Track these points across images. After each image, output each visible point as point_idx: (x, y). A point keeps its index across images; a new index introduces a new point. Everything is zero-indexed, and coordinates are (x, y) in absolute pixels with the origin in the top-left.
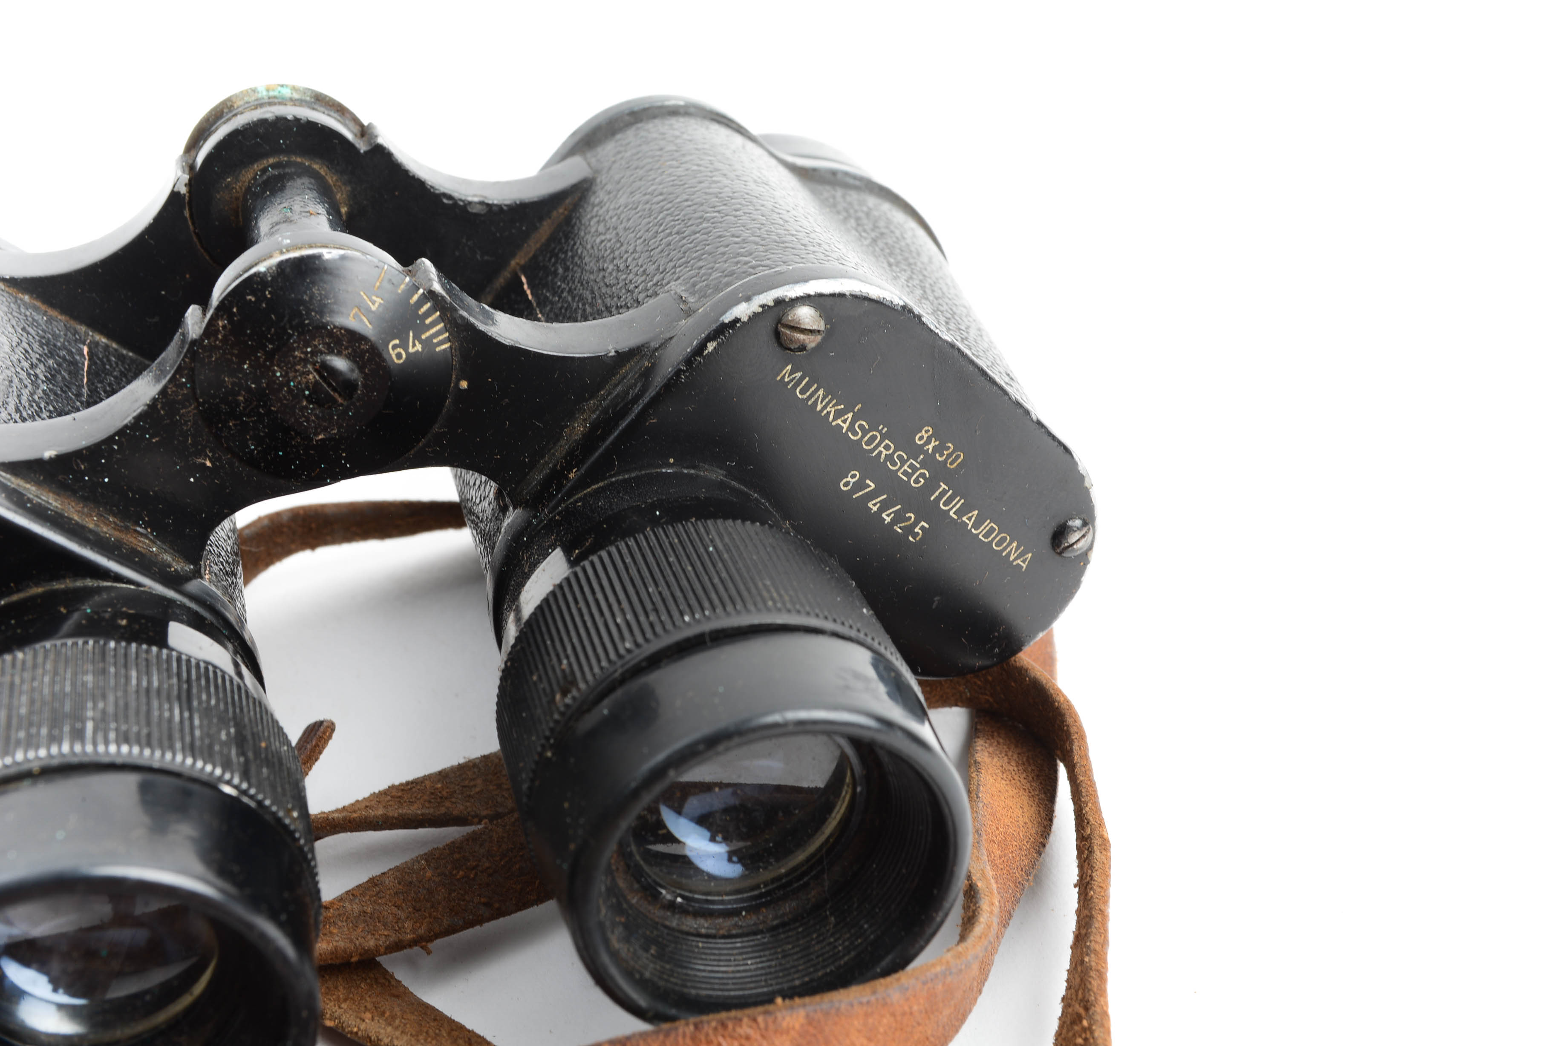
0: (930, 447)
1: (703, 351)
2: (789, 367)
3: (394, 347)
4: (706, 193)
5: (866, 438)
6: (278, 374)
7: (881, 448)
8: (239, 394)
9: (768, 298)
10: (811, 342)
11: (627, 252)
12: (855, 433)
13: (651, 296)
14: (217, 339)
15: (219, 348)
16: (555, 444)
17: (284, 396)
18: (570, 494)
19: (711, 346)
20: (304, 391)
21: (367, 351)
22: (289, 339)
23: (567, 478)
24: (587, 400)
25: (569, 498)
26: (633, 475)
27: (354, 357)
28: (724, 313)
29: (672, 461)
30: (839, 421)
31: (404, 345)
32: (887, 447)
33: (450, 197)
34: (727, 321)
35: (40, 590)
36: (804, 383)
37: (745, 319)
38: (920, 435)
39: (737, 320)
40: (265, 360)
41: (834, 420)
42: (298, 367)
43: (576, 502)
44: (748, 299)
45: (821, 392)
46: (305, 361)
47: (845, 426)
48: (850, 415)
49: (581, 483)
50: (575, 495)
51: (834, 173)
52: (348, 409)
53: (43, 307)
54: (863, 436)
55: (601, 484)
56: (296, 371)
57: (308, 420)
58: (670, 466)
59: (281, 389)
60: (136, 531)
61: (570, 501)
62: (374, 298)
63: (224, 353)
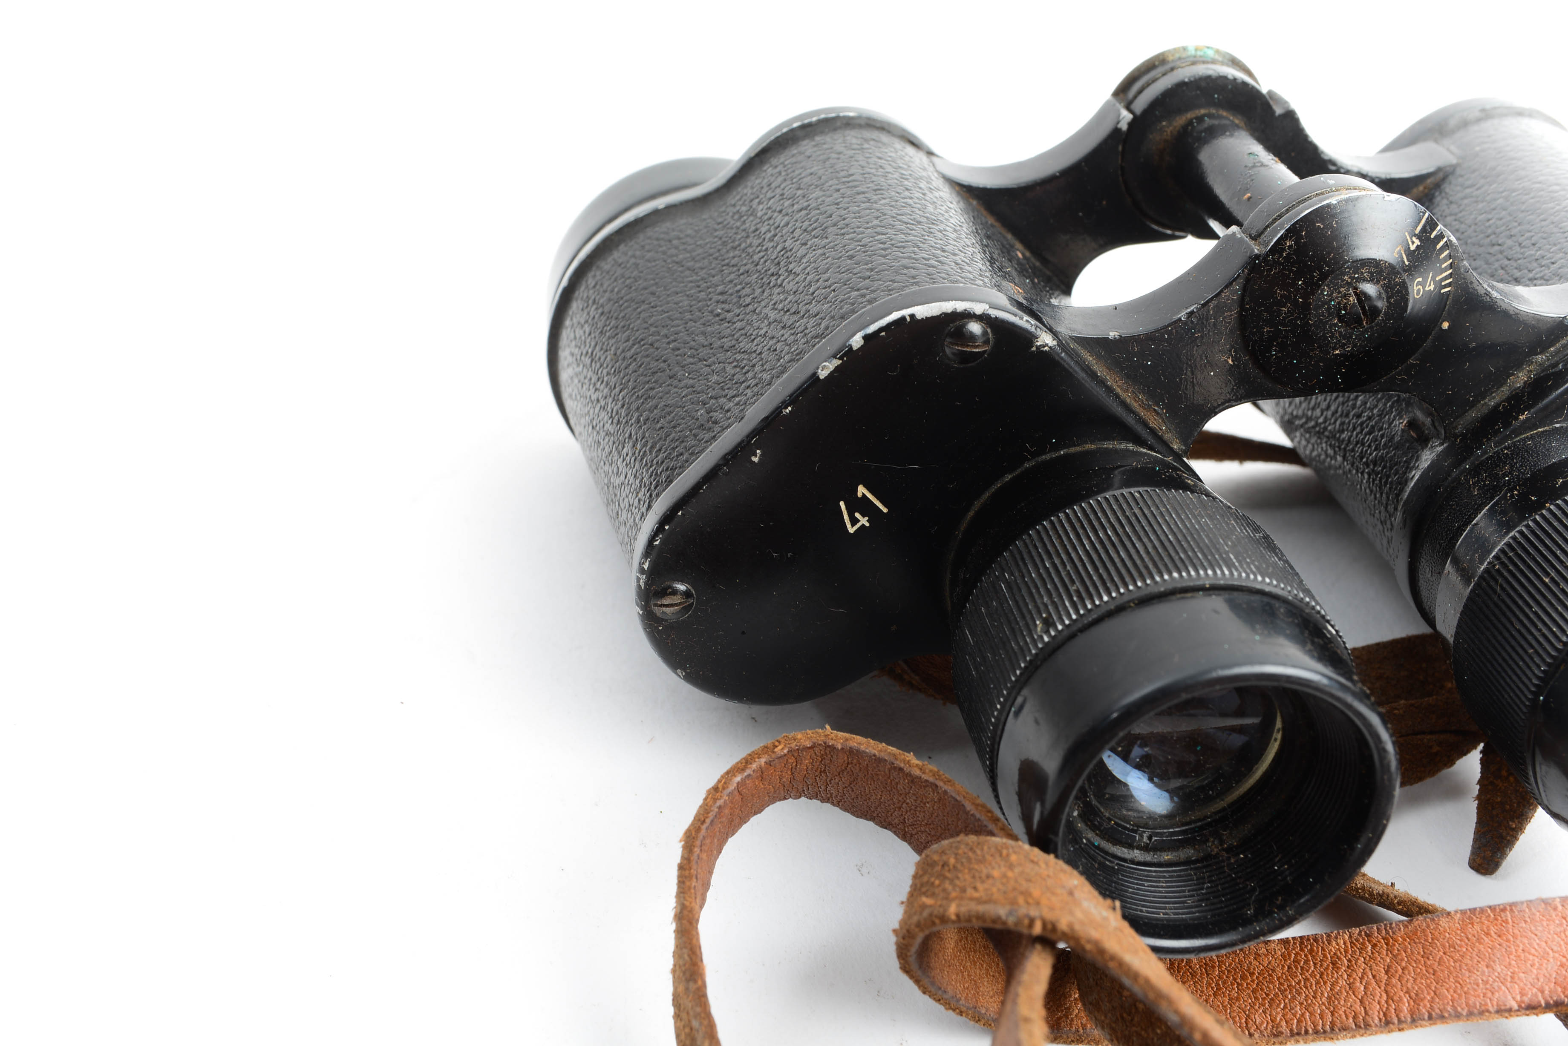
3: (1417, 284)
6: (1326, 293)
8: (1285, 306)
11: (1529, 231)
14: (1281, 255)
15: (1281, 264)
16: (1498, 388)
17: (1323, 312)
18: (1518, 432)
20: (1340, 310)
21: (1399, 284)
22: (1342, 265)
23: (1517, 418)
24: (1537, 355)
25: (1516, 437)
27: (1390, 288)
31: (1423, 284)
35: (1093, 447)
40: (1319, 280)
42: (1342, 289)
43: (1524, 440)
46: (1349, 284)
49: (1529, 425)
50: (1522, 434)
52: (1366, 331)
55: (1547, 428)
56: (1339, 292)
57: (1332, 337)
59: (1323, 306)
60: (1155, 410)
61: (1517, 439)
62: (1414, 239)
63: (1284, 269)
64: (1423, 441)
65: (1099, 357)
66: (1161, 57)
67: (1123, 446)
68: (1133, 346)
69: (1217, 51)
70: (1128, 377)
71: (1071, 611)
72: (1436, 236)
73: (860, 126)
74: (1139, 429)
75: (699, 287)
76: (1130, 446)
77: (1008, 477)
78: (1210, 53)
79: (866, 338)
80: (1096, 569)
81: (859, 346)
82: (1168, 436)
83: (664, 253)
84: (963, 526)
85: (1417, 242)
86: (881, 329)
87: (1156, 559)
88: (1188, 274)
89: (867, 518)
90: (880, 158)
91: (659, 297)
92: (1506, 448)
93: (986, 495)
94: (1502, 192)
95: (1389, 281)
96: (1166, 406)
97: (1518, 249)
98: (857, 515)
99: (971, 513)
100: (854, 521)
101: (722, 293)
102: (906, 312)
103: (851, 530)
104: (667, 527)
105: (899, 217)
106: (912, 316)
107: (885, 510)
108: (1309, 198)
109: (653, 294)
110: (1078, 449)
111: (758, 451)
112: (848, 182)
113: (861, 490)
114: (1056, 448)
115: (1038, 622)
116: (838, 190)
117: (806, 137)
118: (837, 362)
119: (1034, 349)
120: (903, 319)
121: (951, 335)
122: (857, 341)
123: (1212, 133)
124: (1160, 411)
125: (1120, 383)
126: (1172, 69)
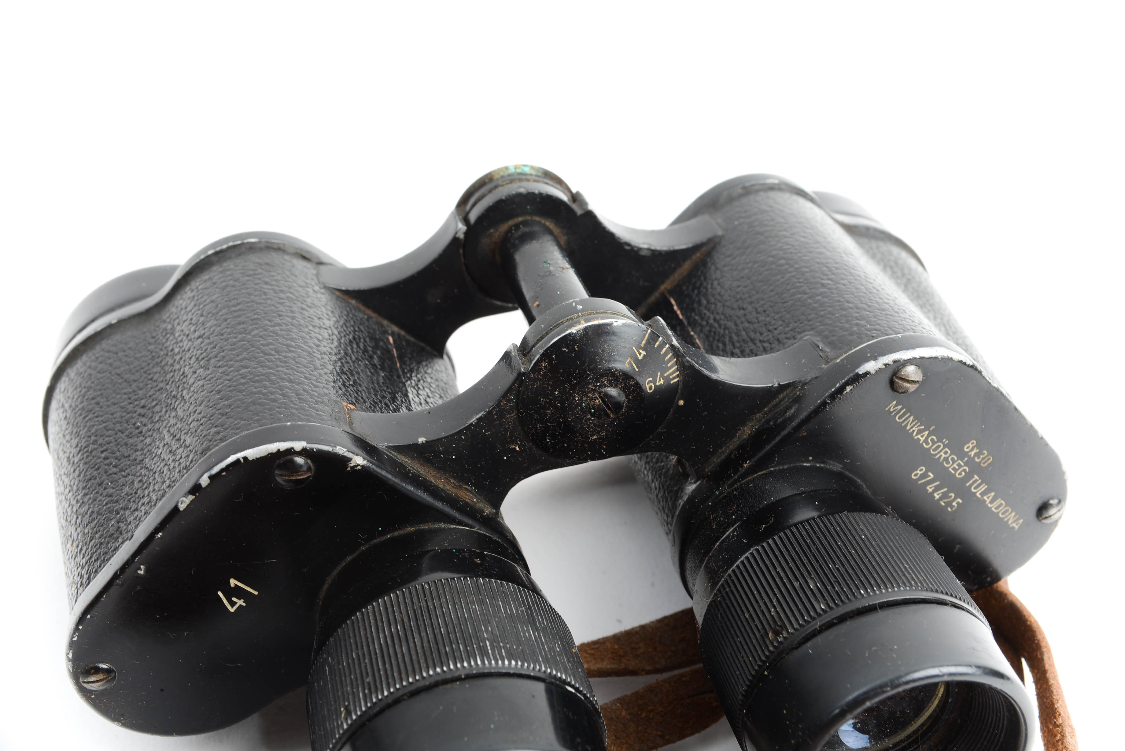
0: (973, 453)
1: (843, 391)
2: (895, 402)
3: (649, 382)
4: (818, 263)
5: (934, 447)
6: (577, 399)
7: (942, 453)
8: (549, 409)
9: (889, 359)
10: (912, 388)
11: (763, 299)
12: (927, 444)
13: (789, 339)
14: (539, 373)
15: (540, 380)
16: (730, 440)
17: (578, 412)
18: (743, 476)
19: (848, 389)
20: (590, 409)
21: (633, 385)
22: (587, 377)
23: (742, 466)
24: (755, 414)
25: (742, 480)
26: (786, 467)
27: (626, 390)
28: (858, 366)
29: (811, 458)
30: (919, 436)
31: (654, 380)
32: (946, 453)
33: (628, 244)
34: (861, 373)
35: (413, 529)
36: (902, 412)
37: (873, 372)
38: (968, 445)
39: (867, 373)
40: (570, 390)
41: (916, 435)
42: (589, 394)
43: (748, 482)
44: (875, 359)
45: (911, 418)
46: (594, 391)
47: (922, 439)
48: (927, 432)
49: (751, 471)
50: (746, 478)
52: (614, 420)
53: (363, 308)
54: (932, 446)
55: (764, 472)
56: (588, 397)
57: (589, 427)
58: (808, 461)
59: (576, 408)
60: (465, 488)
61: (744, 481)
62: (641, 351)
63: (543, 383)
64: (686, 477)
65: (412, 458)
66: (489, 176)
67: (436, 525)
68: (438, 448)
69: (532, 168)
70: (438, 469)
71: (363, 704)
72: (659, 346)
73: (261, 249)
74: (448, 510)
75: (130, 398)
76: (442, 525)
77: (350, 558)
78: (527, 170)
79: (211, 478)
80: (384, 664)
81: (206, 484)
82: (481, 505)
83: (111, 365)
84: (322, 595)
85: (643, 353)
86: (222, 470)
87: (428, 653)
88: (482, 382)
89: (242, 600)
90: (267, 283)
91: (101, 407)
92: (736, 489)
93: (335, 572)
94: (748, 263)
95: (625, 384)
96: (473, 484)
97: (754, 314)
98: (234, 599)
99: (326, 586)
100: (233, 604)
101: (143, 407)
102: (240, 455)
103: (232, 610)
104: (80, 627)
105: (263, 348)
106: (245, 458)
107: (256, 593)
108: (562, 323)
109: (98, 404)
110: (401, 532)
111: (142, 567)
112: (235, 311)
113: (233, 582)
114: (384, 533)
115: (342, 709)
116: (226, 320)
117: (219, 262)
118: (191, 497)
119: (349, 469)
120: (238, 461)
121: (280, 467)
122: (205, 481)
123: (528, 237)
124: (469, 488)
125: (434, 473)
126: (496, 187)
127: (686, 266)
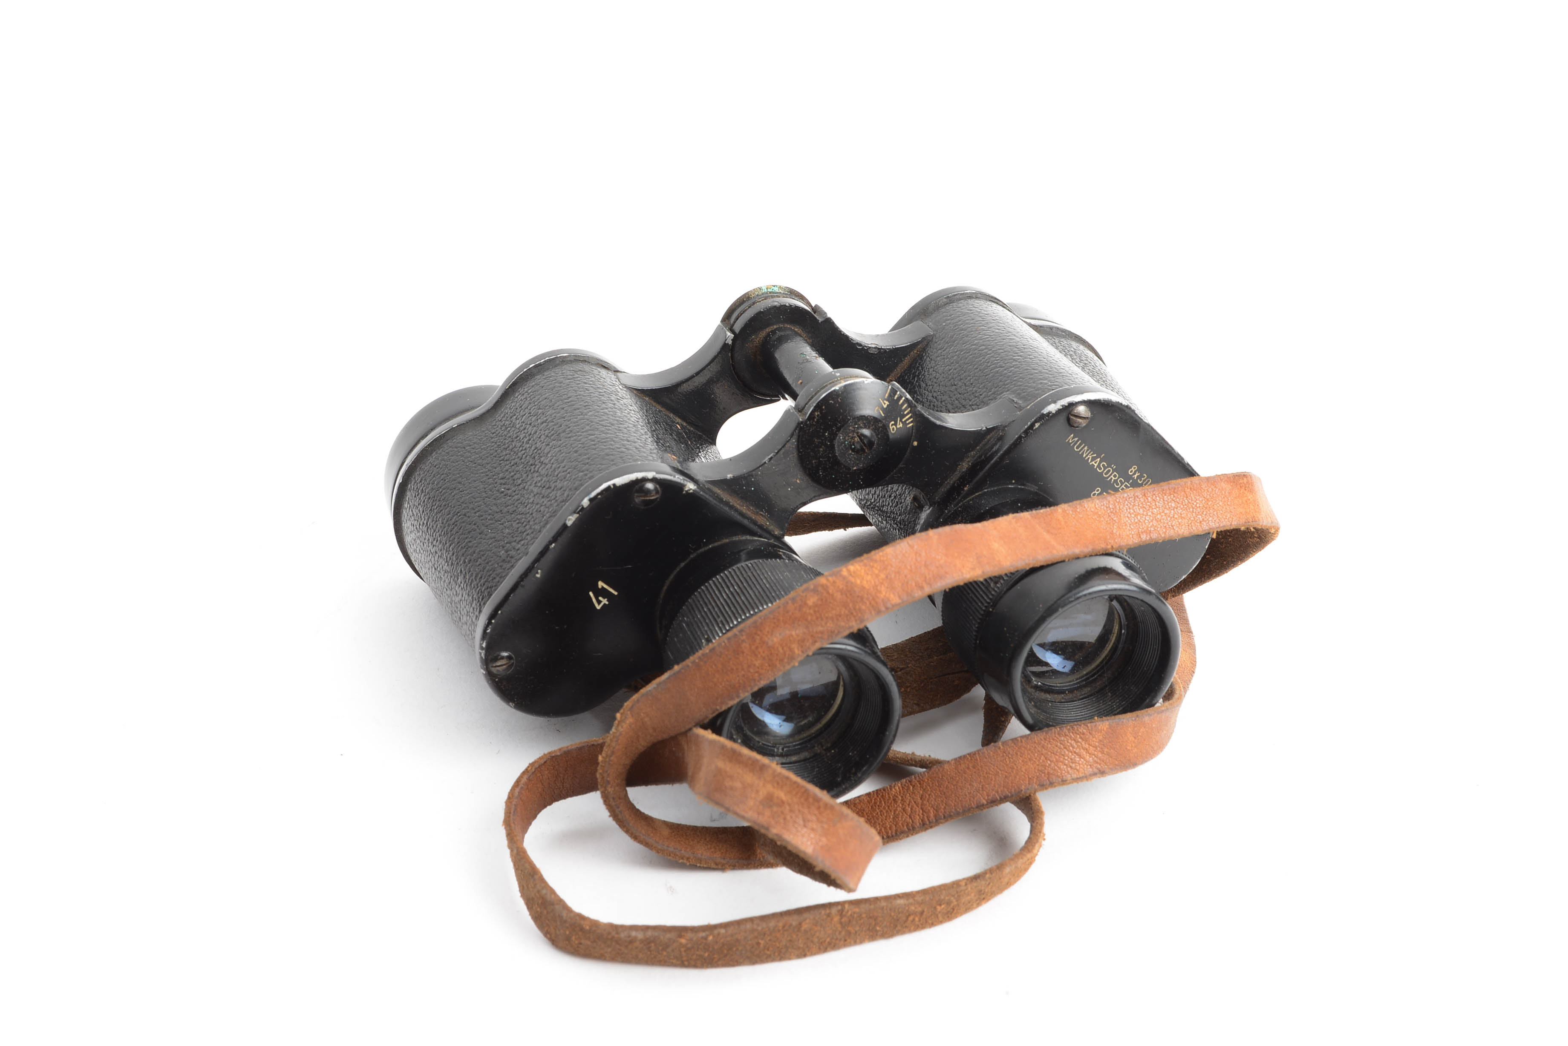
0: (1136, 476)
1: (1033, 427)
2: (1072, 435)
3: (892, 425)
4: (1010, 346)
5: (1105, 471)
6: (841, 438)
7: (1112, 477)
8: (821, 447)
9: (1065, 402)
10: (1084, 423)
11: (969, 376)
12: (1100, 469)
13: (992, 400)
14: (814, 421)
15: (815, 425)
16: (953, 473)
17: (842, 448)
18: (965, 498)
19: (1037, 425)
20: (851, 445)
21: (881, 427)
22: (848, 421)
23: (963, 490)
24: (970, 452)
25: (964, 500)
26: (995, 488)
27: (875, 430)
28: (1043, 408)
29: (1014, 481)
30: (1093, 463)
31: (895, 424)
32: (1115, 476)
33: (860, 345)
34: (1045, 413)
35: (727, 541)
36: (1078, 443)
37: (1054, 412)
38: (1131, 470)
39: (1049, 413)
40: (836, 432)
41: (1091, 462)
42: (850, 435)
43: (968, 501)
44: (1055, 402)
45: (1086, 448)
46: (854, 431)
47: (1096, 465)
48: (1099, 459)
49: (971, 492)
50: (967, 498)
51: (1051, 328)
52: (869, 454)
53: (654, 404)
54: (1104, 470)
55: (980, 493)
56: (849, 436)
57: (850, 461)
58: (1012, 484)
59: (841, 445)
60: (761, 514)
61: (965, 501)
62: (885, 402)
63: (817, 428)
64: (921, 508)
65: (723, 490)
66: (747, 295)
67: (744, 538)
68: (741, 481)
69: (780, 287)
70: (742, 498)
71: (719, 632)
72: (898, 398)
73: (571, 362)
74: (752, 526)
75: (487, 475)
76: (748, 537)
77: (682, 565)
78: (776, 289)
79: (591, 500)
80: (730, 608)
81: (587, 505)
82: (771, 528)
83: (462, 456)
84: (662, 595)
85: (887, 403)
86: (598, 494)
87: (760, 598)
88: (768, 434)
89: (606, 599)
90: (585, 383)
91: (464, 485)
92: (960, 507)
93: (672, 577)
94: (956, 352)
95: (875, 426)
96: (767, 511)
97: (964, 387)
98: (600, 598)
99: (665, 588)
100: (599, 602)
101: (502, 479)
102: (610, 483)
103: (598, 607)
104: (493, 621)
105: (600, 423)
106: (614, 485)
107: (616, 593)
108: (826, 386)
109: (460, 483)
110: (719, 543)
111: (539, 571)
112: (568, 402)
113: (601, 584)
114: (706, 544)
115: (703, 641)
116: (563, 409)
117: (539, 373)
118: (576, 516)
119: (684, 492)
120: (609, 487)
121: (638, 491)
122: (585, 502)
123: (781, 340)
124: (764, 514)
125: (738, 502)
126: (754, 303)
127: (906, 361)
